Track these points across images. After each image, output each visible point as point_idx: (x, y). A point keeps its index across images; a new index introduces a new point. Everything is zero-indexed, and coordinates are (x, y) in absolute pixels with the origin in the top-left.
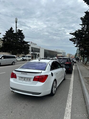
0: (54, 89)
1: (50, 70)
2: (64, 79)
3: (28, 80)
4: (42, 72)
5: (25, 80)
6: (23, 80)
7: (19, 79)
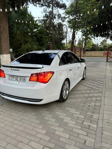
0: (66, 93)
1: (59, 65)
2: (83, 79)
3: (22, 81)
4: (43, 67)
5: (17, 80)
6: (14, 79)
7: (9, 79)
